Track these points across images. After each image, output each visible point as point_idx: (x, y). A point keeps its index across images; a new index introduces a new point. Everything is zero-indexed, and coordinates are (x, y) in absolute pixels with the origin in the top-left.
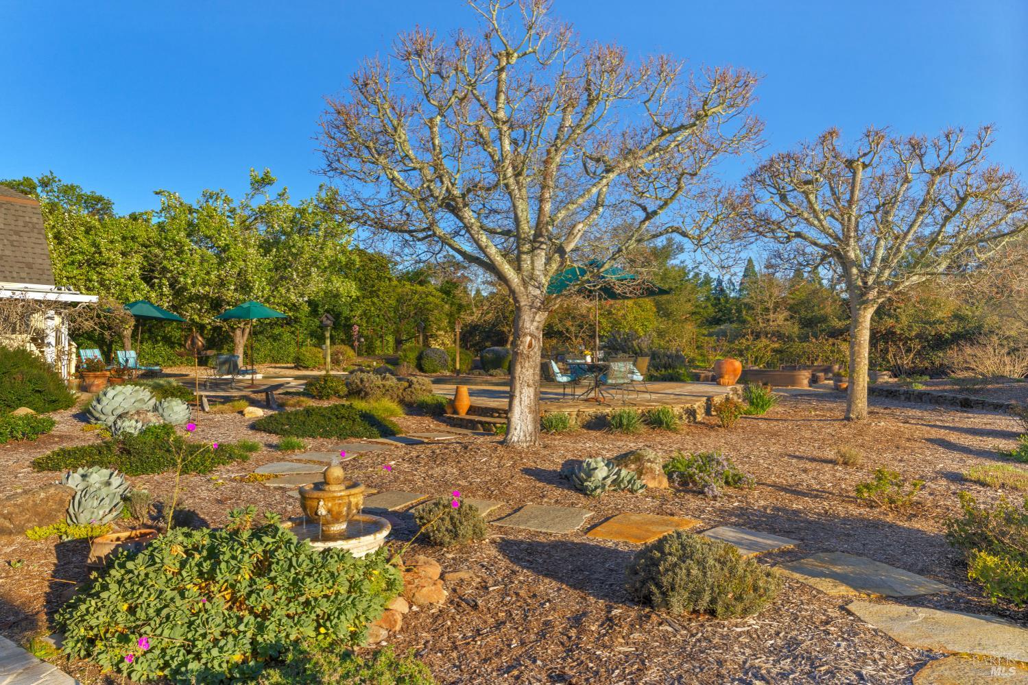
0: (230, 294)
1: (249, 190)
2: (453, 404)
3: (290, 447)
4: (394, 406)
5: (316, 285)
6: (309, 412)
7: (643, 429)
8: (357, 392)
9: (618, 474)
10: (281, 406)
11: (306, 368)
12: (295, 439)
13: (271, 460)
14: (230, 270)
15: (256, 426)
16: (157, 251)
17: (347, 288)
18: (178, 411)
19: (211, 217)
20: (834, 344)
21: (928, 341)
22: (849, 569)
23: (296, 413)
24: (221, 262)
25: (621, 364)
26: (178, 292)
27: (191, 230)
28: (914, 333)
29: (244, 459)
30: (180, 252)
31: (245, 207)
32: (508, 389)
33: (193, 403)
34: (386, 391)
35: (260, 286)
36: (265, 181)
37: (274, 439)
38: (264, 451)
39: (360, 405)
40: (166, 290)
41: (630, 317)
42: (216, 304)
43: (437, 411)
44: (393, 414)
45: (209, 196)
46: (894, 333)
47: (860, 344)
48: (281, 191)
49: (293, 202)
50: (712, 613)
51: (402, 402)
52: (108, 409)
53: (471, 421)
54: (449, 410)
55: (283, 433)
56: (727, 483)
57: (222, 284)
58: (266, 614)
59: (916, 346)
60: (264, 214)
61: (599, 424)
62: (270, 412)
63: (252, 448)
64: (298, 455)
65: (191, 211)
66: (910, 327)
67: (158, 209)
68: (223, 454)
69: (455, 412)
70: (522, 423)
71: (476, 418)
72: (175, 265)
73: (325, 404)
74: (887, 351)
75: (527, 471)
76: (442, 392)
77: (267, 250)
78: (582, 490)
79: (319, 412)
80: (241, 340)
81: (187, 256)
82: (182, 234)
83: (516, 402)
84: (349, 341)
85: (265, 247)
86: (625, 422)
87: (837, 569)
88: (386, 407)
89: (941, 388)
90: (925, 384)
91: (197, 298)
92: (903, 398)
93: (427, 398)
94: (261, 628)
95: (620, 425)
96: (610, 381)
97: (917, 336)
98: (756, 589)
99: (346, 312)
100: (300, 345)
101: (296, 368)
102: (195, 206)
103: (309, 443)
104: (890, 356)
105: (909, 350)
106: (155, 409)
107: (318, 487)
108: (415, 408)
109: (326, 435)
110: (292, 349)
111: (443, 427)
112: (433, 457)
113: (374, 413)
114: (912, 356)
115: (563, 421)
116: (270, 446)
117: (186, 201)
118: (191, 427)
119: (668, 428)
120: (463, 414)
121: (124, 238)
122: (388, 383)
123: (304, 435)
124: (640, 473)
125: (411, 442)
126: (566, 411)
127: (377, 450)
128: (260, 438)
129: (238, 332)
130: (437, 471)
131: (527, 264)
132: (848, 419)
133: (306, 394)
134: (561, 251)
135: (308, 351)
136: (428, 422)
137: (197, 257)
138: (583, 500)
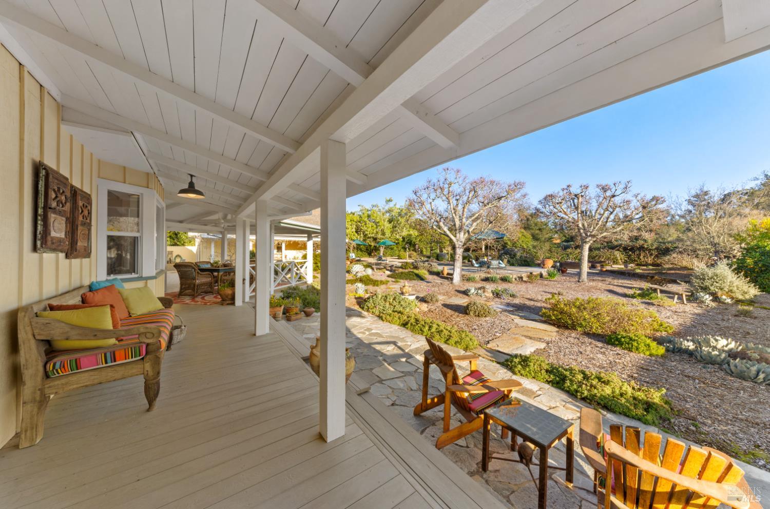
0: (379, 236)
1: (384, 203)
2: (442, 271)
3: (397, 282)
4: (426, 272)
5: (405, 233)
6: (402, 273)
7: (500, 282)
8: (416, 268)
9: (477, 291)
10: (395, 271)
11: (401, 259)
12: (398, 280)
13: (393, 284)
14: (379, 229)
15: (388, 276)
16: (359, 224)
17: (414, 233)
18: (369, 271)
19: (374, 213)
20: (611, 252)
21: (662, 251)
22: (523, 314)
23: (399, 273)
24: (377, 228)
25: (495, 261)
26: (365, 235)
27: (369, 216)
28: (654, 247)
29: (387, 284)
30: (366, 224)
31: (384, 209)
32: (453, 267)
33: (373, 269)
34: (424, 268)
35: (388, 234)
36: (390, 201)
37: (393, 280)
38: (391, 283)
39: (416, 271)
40: (362, 235)
41: (520, 241)
42: (375, 239)
43: (438, 274)
44: (425, 274)
45: (373, 206)
46: (644, 247)
47: (584, 256)
48: (395, 204)
49: (398, 206)
50: (479, 316)
51: (429, 271)
52: (354, 271)
53: (447, 277)
54: (441, 274)
55: (396, 278)
56: (511, 296)
57: (377, 233)
58: (395, 306)
59: (655, 253)
60: (389, 211)
61: (486, 280)
62: (391, 273)
63: (388, 281)
64: (399, 283)
65: (368, 210)
66: (652, 245)
67: (359, 210)
68: (382, 282)
69: (443, 274)
70: (457, 278)
71: (449, 276)
72: (364, 228)
73: (407, 271)
74: (640, 255)
75: (456, 290)
76: (440, 268)
77: (390, 222)
78: (467, 295)
79: (405, 273)
80: (382, 250)
81: (368, 225)
82: (366, 218)
83: (455, 272)
84: (415, 250)
85: (390, 221)
86: (494, 279)
87: (520, 314)
88: (423, 272)
89: (649, 272)
90: (642, 270)
91: (370, 238)
92: (627, 275)
93: (435, 270)
94: (394, 308)
95: (492, 280)
96: (491, 267)
97: (656, 249)
98: (488, 312)
99: (414, 240)
100: (399, 251)
101: (398, 259)
102: (369, 209)
103: (402, 281)
104: (641, 257)
105: (651, 255)
106: (364, 271)
107: (404, 287)
108: (431, 273)
109: (406, 279)
110: (397, 252)
111: (439, 278)
112: (433, 286)
113: (419, 274)
114: (653, 257)
115: (474, 278)
116: (392, 281)
117: (367, 208)
118: (373, 275)
119: (509, 282)
120: (445, 275)
121: (351, 220)
122: (425, 265)
123: (401, 279)
124: (484, 292)
125: (428, 282)
126: (475, 275)
127: (419, 283)
128: (390, 279)
129: (381, 247)
130: (433, 289)
131: (458, 235)
132: (579, 281)
133: (401, 267)
134: (468, 231)
135: (402, 252)
136: (435, 277)
137: (370, 226)
138: (467, 297)
